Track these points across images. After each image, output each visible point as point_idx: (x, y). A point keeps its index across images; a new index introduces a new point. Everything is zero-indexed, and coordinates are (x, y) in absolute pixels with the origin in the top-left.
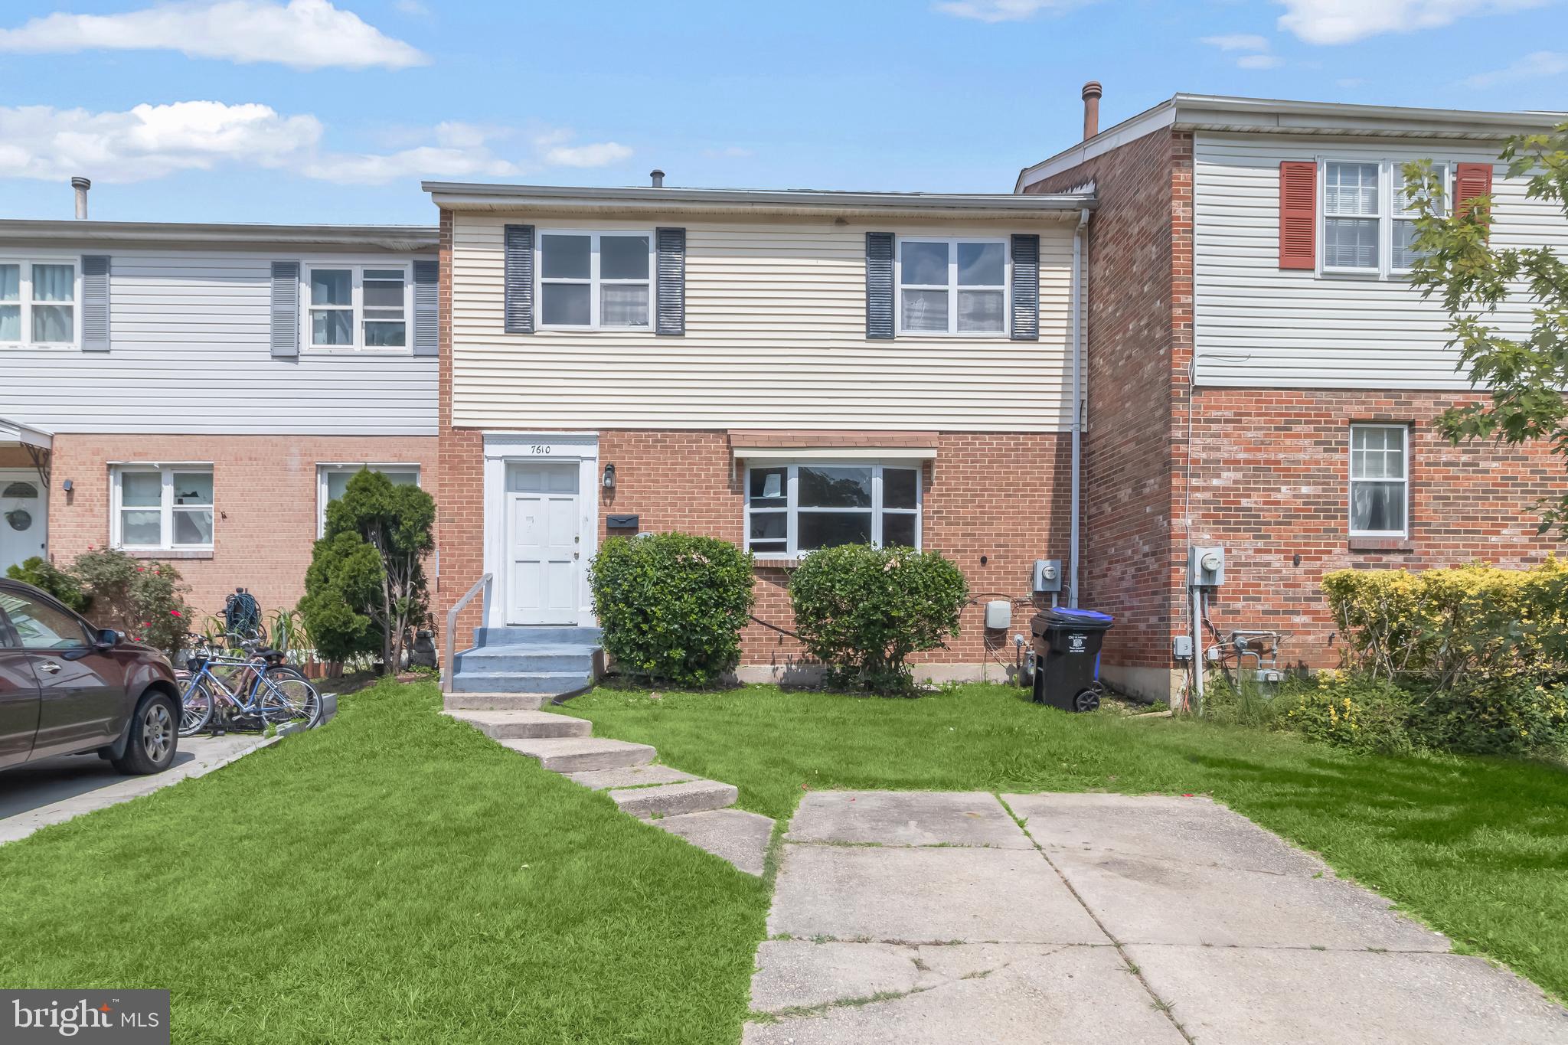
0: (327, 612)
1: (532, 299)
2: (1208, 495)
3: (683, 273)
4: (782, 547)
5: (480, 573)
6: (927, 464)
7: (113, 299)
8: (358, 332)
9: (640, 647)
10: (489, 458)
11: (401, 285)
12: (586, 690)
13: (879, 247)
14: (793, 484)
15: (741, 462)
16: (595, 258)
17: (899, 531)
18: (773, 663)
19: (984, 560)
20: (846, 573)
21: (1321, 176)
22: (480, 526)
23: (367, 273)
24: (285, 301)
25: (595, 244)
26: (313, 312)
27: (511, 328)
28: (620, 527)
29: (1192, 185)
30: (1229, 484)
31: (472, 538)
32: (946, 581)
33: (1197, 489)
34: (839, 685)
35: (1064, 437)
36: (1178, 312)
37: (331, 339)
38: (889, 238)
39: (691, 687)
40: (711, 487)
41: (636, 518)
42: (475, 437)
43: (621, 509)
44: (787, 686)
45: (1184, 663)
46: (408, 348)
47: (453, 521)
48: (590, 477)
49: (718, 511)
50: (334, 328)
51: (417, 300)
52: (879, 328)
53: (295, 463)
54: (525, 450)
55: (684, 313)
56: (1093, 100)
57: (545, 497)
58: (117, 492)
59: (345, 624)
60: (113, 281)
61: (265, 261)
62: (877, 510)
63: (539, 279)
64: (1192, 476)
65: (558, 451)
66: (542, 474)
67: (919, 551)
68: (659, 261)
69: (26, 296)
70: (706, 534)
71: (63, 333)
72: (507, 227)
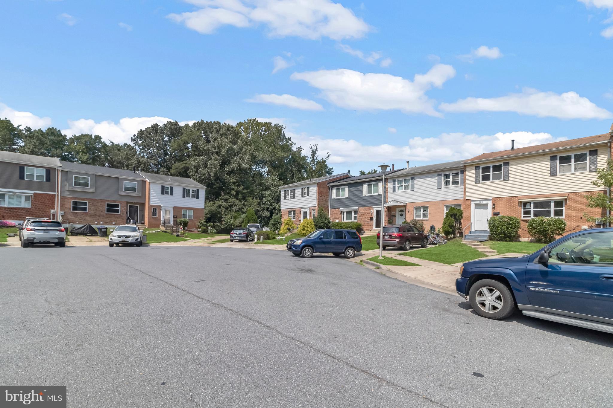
0: (446, 229)
1: (480, 177)
3: (509, 169)
4: (530, 217)
5: (470, 222)
6: (566, 200)
7: (415, 183)
8: (451, 183)
9: (496, 234)
10: (472, 204)
11: (458, 175)
12: (488, 240)
13: (553, 158)
14: (532, 205)
15: (521, 202)
17: (558, 213)
18: (528, 238)
19: (581, 218)
22: (470, 215)
23: (453, 174)
24: (439, 180)
25: (491, 167)
26: (444, 181)
27: (476, 182)
28: (496, 214)
31: (469, 217)
32: (559, 223)
37: (447, 185)
38: (556, 156)
39: (506, 241)
40: (515, 207)
41: (499, 212)
42: (469, 201)
43: (496, 211)
44: (531, 242)
46: (459, 185)
47: (466, 214)
48: (490, 206)
49: (516, 211)
50: (447, 183)
51: (461, 177)
52: (553, 173)
53: (441, 205)
54: (478, 202)
55: (509, 176)
57: (482, 209)
58: (415, 210)
59: (449, 230)
60: (415, 180)
61: (437, 174)
63: (481, 174)
65: (484, 202)
66: (481, 206)
67: (563, 217)
68: (504, 168)
69: (403, 184)
70: (513, 215)
71: (408, 188)
72: (475, 167)
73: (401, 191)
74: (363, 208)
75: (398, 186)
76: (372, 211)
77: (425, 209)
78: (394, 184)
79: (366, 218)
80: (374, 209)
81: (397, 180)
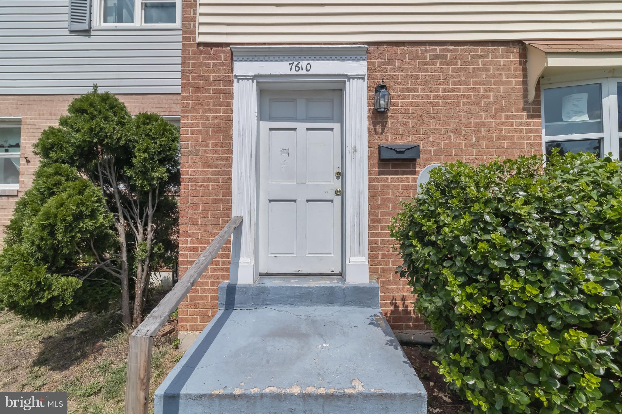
5: (228, 215)
8: (139, 12)
10: (240, 78)
28: (396, 158)
31: (219, 173)
37: (119, 18)
40: (502, 110)
41: (415, 148)
43: (394, 138)
47: (196, 153)
48: (357, 100)
49: (511, 139)
57: (301, 126)
65: (319, 68)
66: (298, 100)
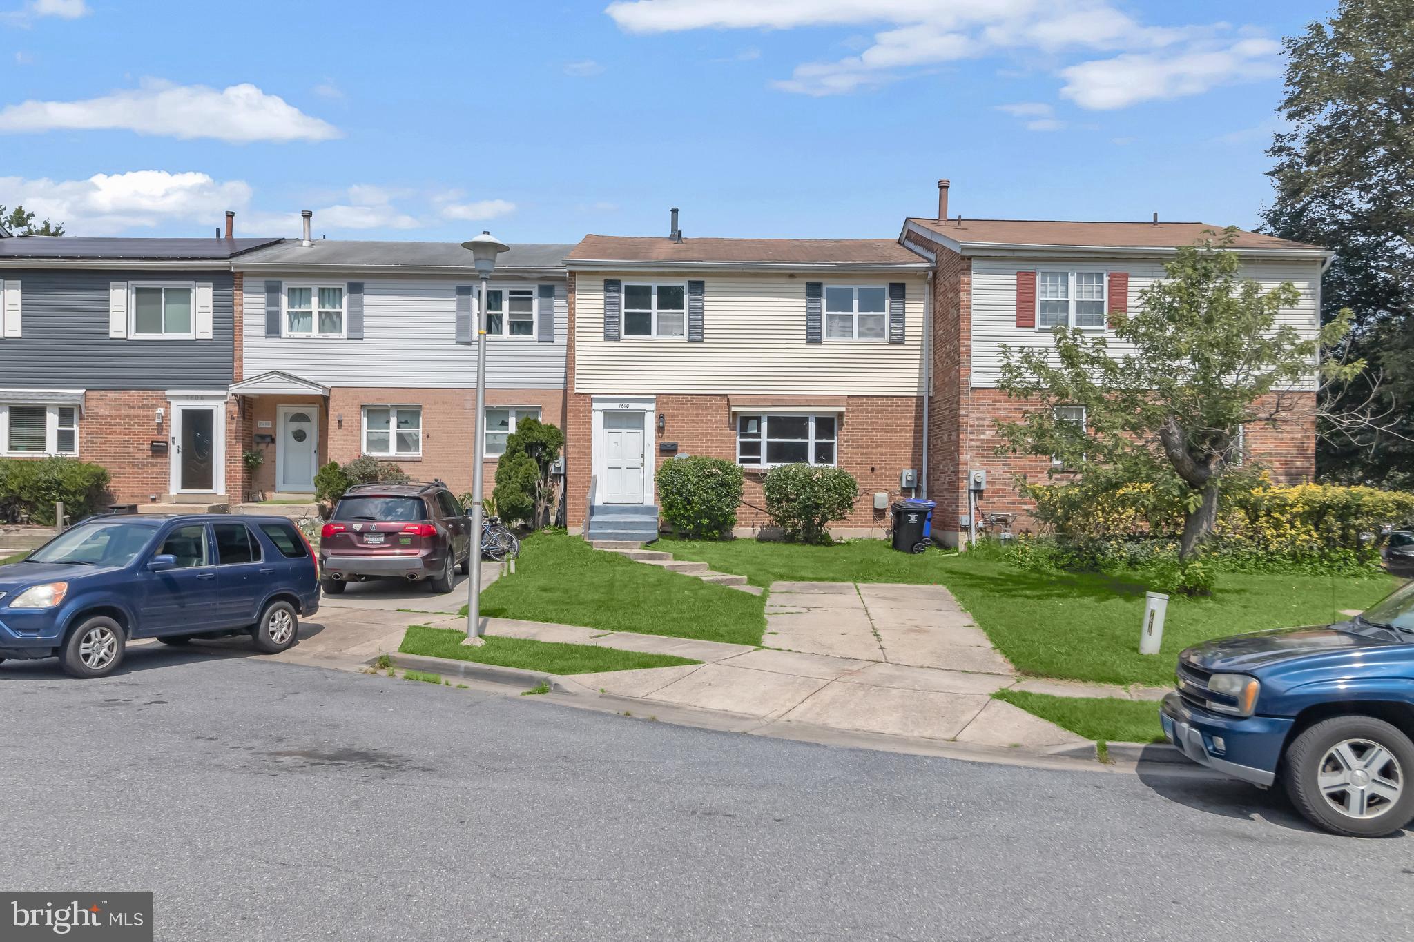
0: (512, 497)
1: (619, 321)
2: (978, 443)
3: (703, 306)
4: (758, 461)
5: (590, 474)
6: (841, 415)
7: (365, 308)
8: (506, 327)
9: (685, 517)
10: (595, 411)
11: (531, 299)
12: (658, 539)
13: (814, 290)
14: (764, 426)
15: (735, 414)
16: (654, 298)
17: (824, 453)
18: (753, 526)
19: (873, 469)
20: (794, 480)
21: (1038, 278)
22: (590, 449)
23: (512, 292)
24: (464, 309)
25: (654, 290)
26: (479, 315)
27: (607, 338)
28: (667, 450)
29: (970, 284)
30: (990, 437)
31: (585, 455)
32: (846, 484)
33: (973, 440)
34: (790, 539)
35: (919, 399)
36: (963, 349)
37: (490, 331)
38: (820, 285)
39: (712, 539)
40: (718, 427)
41: (676, 445)
42: (588, 399)
43: (668, 439)
44: (761, 539)
45: (965, 529)
46: (535, 336)
47: (575, 445)
48: (650, 421)
49: (722, 440)
50: (492, 324)
51: (541, 308)
52: (814, 337)
54: (615, 406)
55: (703, 329)
56: (944, 190)
57: (624, 431)
58: (365, 420)
60: (366, 297)
61: (453, 285)
62: (812, 440)
63: (623, 310)
64: (970, 433)
65: (633, 406)
66: (623, 419)
67: (834, 465)
68: (689, 299)
69: (315, 306)
70: (715, 454)
71: (336, 327)
72: (605, 281)
73: (304, 334)
74: (112, 395)
75: (288, 312)
76: (161, 410)
77: (409, 415)
78: (273, 302)
79: (127, 444)
80: (174, 403)
81: (286, 285)
